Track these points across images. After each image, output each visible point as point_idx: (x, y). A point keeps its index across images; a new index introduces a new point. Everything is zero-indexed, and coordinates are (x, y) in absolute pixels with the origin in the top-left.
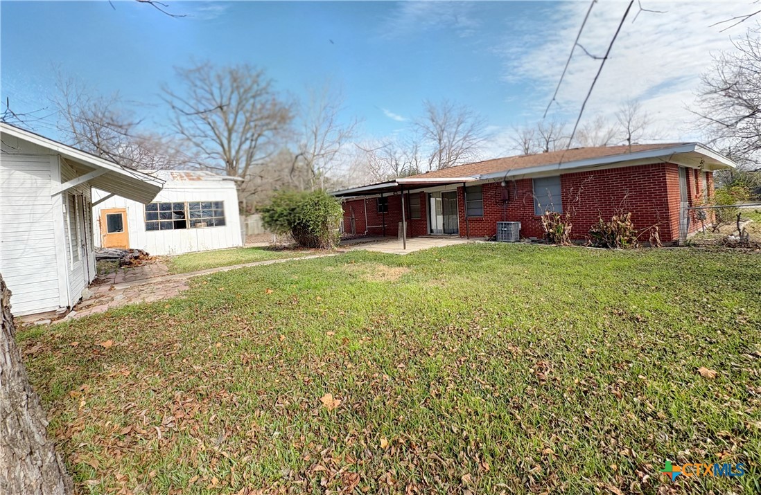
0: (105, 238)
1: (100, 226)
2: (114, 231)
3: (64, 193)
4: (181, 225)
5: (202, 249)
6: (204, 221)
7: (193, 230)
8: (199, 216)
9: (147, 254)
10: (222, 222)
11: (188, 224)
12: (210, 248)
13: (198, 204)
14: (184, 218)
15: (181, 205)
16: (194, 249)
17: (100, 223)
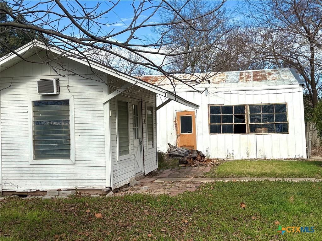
0: (179, 137)
1: (176, 127)
2: (186, 132)
3: (110, 101)
4: (240, 130)
5: (260, 157)
6: (264, 126)
7: (252, 136)
8: (259, 120)
9: (204, 156)
10: (284, 129)
11: (248, 129)
12: (269, 157)
13: (258, 106)
14: (244, 122)
15: (241, 108)
16: (253, 156)
17: (176, 124)
